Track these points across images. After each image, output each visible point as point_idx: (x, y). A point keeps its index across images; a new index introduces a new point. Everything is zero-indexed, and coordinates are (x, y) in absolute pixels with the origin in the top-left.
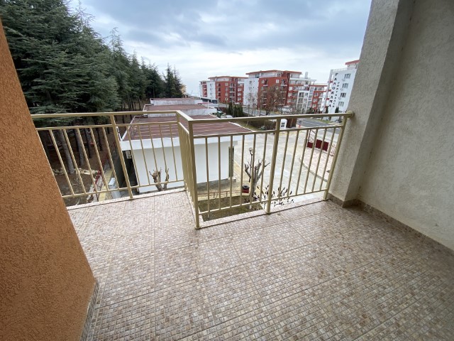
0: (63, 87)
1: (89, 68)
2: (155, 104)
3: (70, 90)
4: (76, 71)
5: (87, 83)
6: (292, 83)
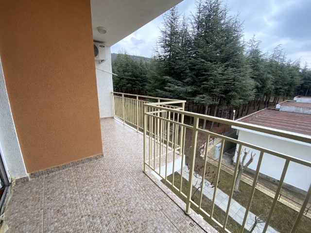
2: (297, 101)
4: (225, 77)
5: (230, 84)
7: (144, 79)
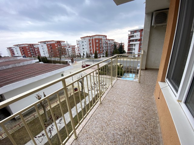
6: (62, 45)
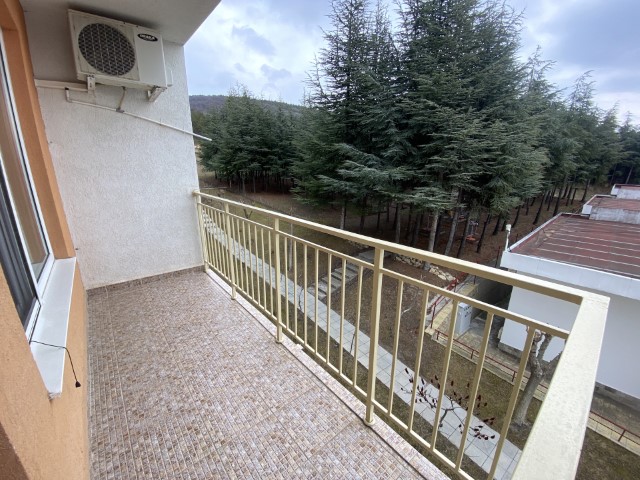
0: (459, 165)
1: (505, 139)
2: (619, 197)
3: (466, 170)
4: (484, 144)
5: (494, 160)
7: (288, 151)
